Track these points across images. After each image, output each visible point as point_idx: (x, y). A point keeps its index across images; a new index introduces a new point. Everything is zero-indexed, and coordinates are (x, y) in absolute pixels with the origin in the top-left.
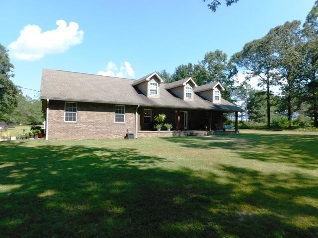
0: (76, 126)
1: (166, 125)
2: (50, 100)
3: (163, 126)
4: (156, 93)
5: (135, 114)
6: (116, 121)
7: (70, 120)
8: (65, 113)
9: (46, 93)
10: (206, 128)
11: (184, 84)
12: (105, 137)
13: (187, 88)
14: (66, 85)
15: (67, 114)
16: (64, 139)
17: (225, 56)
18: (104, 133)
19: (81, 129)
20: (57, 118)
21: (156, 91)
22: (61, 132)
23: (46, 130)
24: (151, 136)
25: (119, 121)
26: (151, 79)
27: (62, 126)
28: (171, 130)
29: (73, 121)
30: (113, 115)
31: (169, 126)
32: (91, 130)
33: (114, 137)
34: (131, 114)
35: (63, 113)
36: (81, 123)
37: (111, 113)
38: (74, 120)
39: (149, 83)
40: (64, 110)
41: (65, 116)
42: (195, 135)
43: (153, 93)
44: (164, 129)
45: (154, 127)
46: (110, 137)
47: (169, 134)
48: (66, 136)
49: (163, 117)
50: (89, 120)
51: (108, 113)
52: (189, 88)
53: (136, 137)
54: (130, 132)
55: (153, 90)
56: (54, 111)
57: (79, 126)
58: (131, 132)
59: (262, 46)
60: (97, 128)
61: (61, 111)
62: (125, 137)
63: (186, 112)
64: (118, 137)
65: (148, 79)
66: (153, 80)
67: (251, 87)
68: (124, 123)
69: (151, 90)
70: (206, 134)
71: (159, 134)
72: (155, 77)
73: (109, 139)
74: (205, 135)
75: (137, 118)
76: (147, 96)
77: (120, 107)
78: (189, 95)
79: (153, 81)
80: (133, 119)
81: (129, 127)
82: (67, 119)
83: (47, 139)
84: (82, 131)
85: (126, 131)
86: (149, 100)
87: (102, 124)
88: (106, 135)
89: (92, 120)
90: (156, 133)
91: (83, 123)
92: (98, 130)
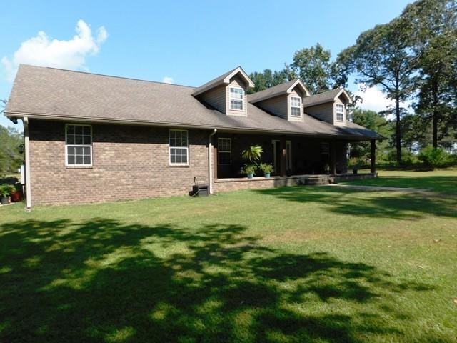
0: (91, 175)
1: (262, 166)
2: (30, 120)
3: (259, 169)
4: (242, 109)
5: (208, 146)
6: (173, 161)
7: (79, 162)
8: (66, 146)
9: (23, 104)
10: (328, 169)
11: (289, 91)
12: (151, 193)
13: (292, 98)
14: (67, 91)
15: (70, 150)
16: (67, 203)
17: (328, 54)
18: (149, 187)
19: (103, 179)
20: (51, 159)
21: (241, 103)
22: (58, 189)
23: (25, 185)
24: (237, 189)
25: (178, 161)
26: (231, 80)
27: (62, 176)
28: (272, 175)
29: (85, 163)
30: (165, 149)
31: (267, 168)
32: (124, 181)
33: (170, 193)
34: (201, 146)
35: (63, 148)
36: (102, 167)
37: (162, 146)
38: (88, 161)
39: (228, 89)
40: (64, 141)
41: (66, 155)
42: (314, 184)
43: (237, 107)
44: (260, 173)
45: (242, 172)
46: (161, 194)
47: (268, 182)
48: (70, 197)
49: (259, 150)
50: (117, 161)
51: (157, 145)
52: (296, 99)
53: (211, 192)
54: (200, 182)
55: (236, 103)
56: (43, 145)
57: (97, 175)
58: (202, 182)
59: (394, 34)
60: (134, 177)
61: (57, 142)
62: (191, 194)
63: (289, 142)
64: (177, 193)
65: (227, 80)
66: (235, 82)
67: (356, 107)
68: (187, 165)
69: (232, 102)
70: (333, 181)
71: (252, 184)
72: (239, 78)
73: (159, 197)
74: (330, 182)
75: (211, 154)
76: (225, 114)
77: (178, 134)
78: (296, 111)
79: (235, 85)
80: (203, 157)
81: (196, 173)
82: (71, 161)
83: (29, 205)
84: (105, 183)
85: (192, 181)
86: (229, 120)
87: (144, 169)
88: (154, 190)
89: (125, 161)
90: (246, 183)
91: (106, 167)
92: (138, 181)
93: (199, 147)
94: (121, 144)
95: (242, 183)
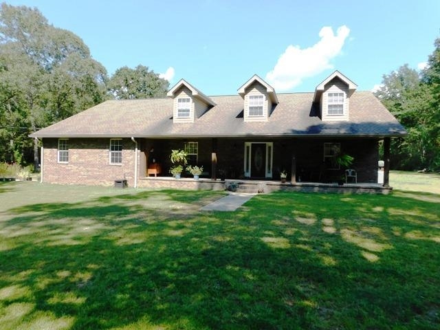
0: (67, 168)
4: (188, 115)
5: (135, 150)
6: (112, 161)
7: (64, 160)
8: (59, 152)
13: (252, 97)
15: (61, 154)
18: (96, 178)
19: (72, 171)
20: (51, 158)
21: (188, 110)
22: (54, 175)
25: (117, 162)
27: (55, 168)
28: (200, 177)
29: (66, 161)
30: (106, 154)
31: (196, 171)
32: (82, 173)
33: (108, 184)
35: (57, 152)
36: (72, 163)
37: (104, 150)
39: (176, 100)
40: (57, 148)
41: (58, 156)
43: (184, 115)
46: (102, 183)
50: (80, 160)
51: (101, 150)
52: (257, 97)
53: (135, 186)
55: (183, 111)
56: (48, 151)
57: (70, 168)
60: (88, 171)
61: (54, 149)
64: (113, 184)
66: (182, 93)
68: (122, 164)
69: (180, 111)
73: (101, 186)
74: (260, 191)
75: (137, 156)
77: (116, 142)
79: (183, 96)
80: (135, 158)
81: (126, 171)
82: (60, 159)
83: (41, 182)
84: (74, 173)
85: (123, 176)
87: (93, 166)
88: (98, 181)
89: (83, 160)
90: (168, 182)
91: (74, 164)
92: (90, 173)
93: (129, 151)
94: (82, 150)
95: (164, 182)
